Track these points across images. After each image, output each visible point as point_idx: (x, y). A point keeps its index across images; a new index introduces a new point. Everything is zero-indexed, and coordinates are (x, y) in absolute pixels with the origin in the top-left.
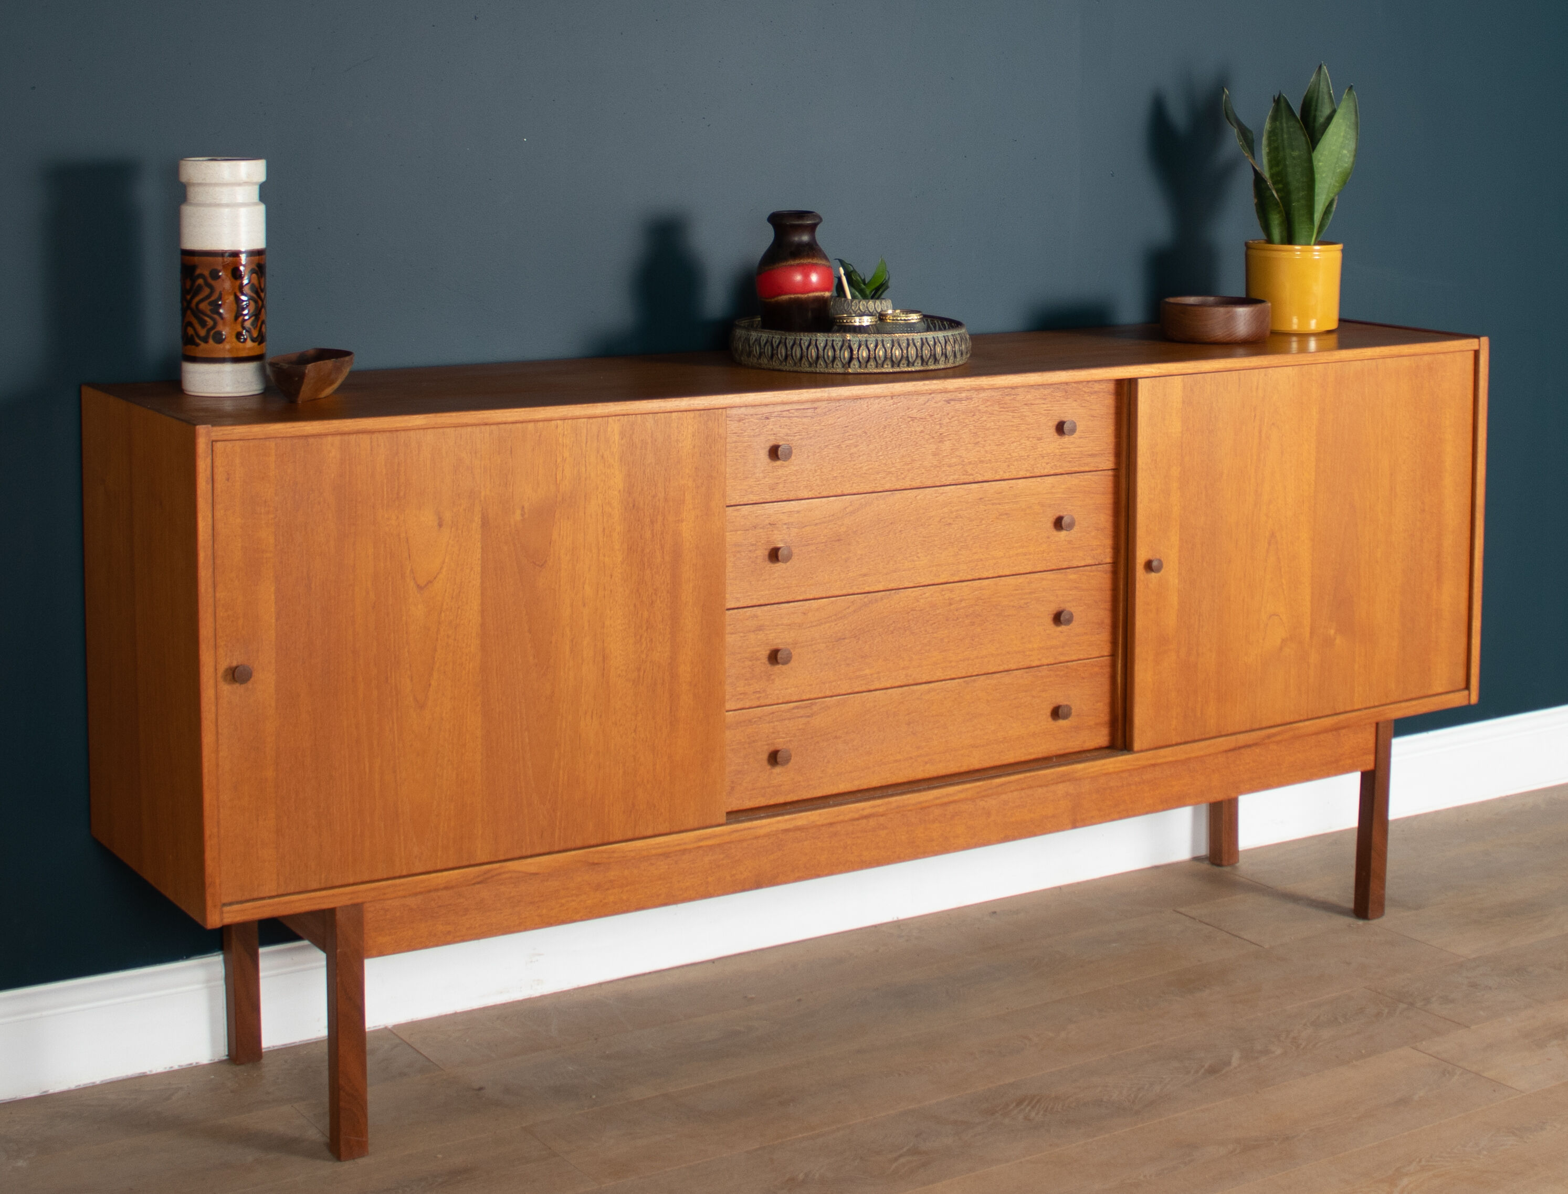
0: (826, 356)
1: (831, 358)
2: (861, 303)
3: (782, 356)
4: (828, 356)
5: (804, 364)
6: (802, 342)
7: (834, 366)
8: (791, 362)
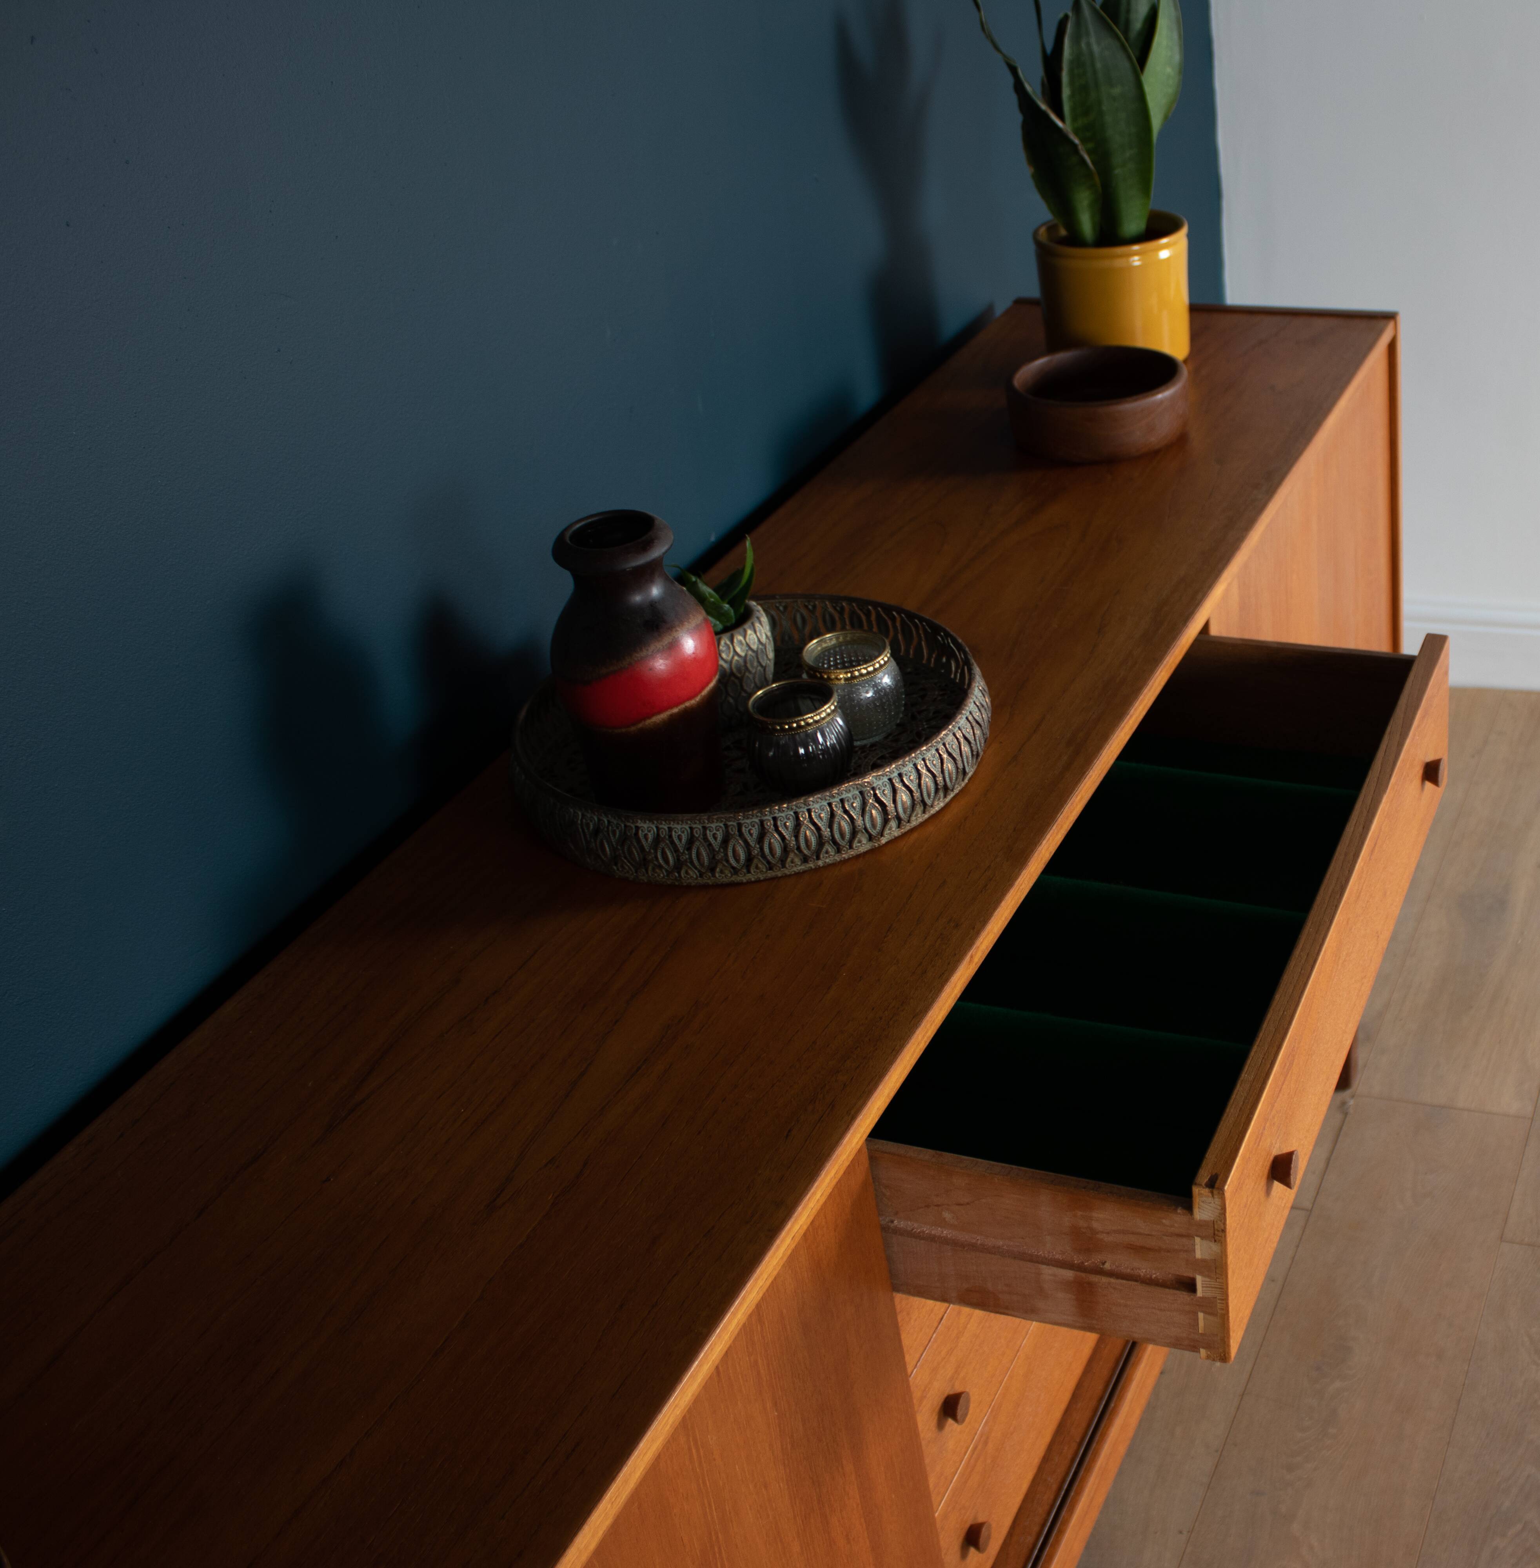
0: (837, 836)
1: (848, 836)
2: (735, 640)
3: (737, 861)
4: (842, 835)
5: (792, 862)
6: (779, 823)
7: (854, 846)
8: (760, 866)
